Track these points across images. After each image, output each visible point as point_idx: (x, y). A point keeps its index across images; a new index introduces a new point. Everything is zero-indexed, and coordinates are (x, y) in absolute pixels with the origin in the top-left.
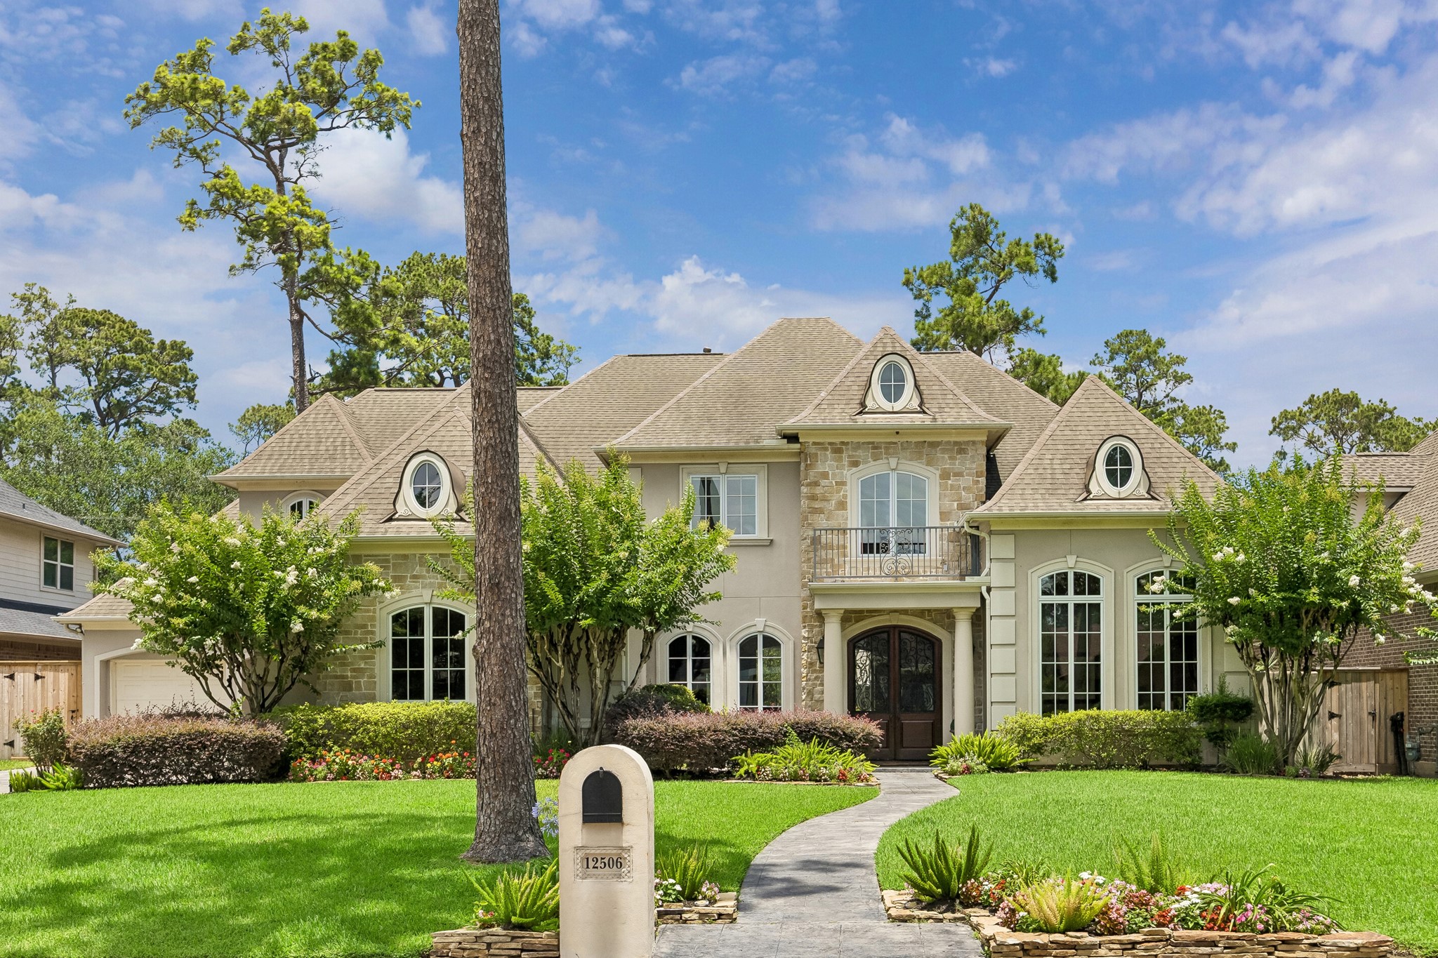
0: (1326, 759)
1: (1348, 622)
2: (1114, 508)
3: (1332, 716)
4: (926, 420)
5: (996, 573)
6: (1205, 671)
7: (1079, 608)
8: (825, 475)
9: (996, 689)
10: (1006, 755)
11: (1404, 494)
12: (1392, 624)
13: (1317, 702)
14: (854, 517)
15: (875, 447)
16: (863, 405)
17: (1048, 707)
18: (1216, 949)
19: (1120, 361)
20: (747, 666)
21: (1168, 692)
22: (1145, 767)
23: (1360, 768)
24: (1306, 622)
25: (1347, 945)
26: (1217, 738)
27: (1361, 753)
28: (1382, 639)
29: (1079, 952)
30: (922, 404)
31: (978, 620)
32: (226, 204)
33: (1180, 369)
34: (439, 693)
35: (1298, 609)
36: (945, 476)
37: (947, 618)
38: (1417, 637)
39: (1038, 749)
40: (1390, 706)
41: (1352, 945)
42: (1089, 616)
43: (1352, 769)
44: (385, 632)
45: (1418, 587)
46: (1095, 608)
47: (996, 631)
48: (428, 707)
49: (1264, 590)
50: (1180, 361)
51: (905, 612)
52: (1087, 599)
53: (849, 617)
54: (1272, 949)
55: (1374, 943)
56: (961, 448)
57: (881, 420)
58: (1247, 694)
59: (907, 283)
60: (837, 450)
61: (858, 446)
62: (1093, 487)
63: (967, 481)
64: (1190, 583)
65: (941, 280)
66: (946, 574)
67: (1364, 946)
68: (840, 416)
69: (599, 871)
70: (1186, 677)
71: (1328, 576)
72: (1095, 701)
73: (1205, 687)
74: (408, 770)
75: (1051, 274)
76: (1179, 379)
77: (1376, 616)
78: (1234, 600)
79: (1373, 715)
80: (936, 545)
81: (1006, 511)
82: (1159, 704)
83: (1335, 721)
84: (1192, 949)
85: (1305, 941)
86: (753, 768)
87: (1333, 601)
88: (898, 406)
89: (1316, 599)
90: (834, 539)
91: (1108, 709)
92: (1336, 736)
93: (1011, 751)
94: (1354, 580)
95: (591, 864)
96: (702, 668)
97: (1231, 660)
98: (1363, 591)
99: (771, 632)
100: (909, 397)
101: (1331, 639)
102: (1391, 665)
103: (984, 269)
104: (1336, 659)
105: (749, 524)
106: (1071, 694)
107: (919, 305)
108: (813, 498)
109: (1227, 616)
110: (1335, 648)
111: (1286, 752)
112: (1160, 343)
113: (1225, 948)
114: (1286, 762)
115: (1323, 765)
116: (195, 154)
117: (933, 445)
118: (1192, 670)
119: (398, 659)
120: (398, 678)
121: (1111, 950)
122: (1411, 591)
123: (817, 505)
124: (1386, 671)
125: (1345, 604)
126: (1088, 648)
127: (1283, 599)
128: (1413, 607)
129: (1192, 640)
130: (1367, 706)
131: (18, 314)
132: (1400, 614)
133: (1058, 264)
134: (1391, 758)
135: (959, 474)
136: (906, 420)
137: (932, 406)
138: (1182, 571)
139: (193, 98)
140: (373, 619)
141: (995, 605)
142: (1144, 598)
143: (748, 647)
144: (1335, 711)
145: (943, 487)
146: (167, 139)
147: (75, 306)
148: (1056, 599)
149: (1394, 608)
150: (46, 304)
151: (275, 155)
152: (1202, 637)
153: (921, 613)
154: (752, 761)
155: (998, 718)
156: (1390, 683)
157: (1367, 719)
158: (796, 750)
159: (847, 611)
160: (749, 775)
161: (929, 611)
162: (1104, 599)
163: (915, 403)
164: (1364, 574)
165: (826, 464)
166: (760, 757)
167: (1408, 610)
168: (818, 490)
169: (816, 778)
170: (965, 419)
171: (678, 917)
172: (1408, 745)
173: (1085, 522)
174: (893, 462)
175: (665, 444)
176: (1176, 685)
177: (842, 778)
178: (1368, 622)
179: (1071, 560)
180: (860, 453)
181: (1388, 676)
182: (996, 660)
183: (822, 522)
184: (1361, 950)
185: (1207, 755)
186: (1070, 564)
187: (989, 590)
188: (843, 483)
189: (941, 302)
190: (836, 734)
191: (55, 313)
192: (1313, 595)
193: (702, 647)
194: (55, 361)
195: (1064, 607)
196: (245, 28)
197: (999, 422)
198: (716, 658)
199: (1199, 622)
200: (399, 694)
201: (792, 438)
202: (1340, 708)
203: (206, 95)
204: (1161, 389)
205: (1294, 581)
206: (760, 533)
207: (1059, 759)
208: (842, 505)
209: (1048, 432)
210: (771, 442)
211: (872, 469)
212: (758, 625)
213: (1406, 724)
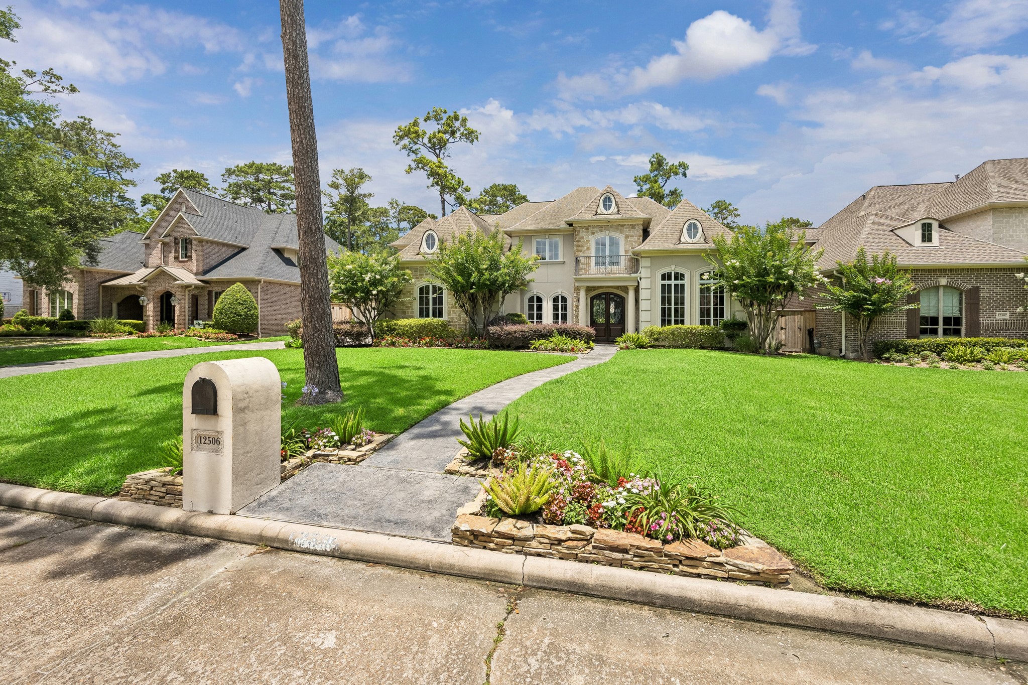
0: (779, 346)
1: (788, 291)
2: (690, 247)
3: (782, 329)
4: (619, 216)
5: (644, 272)
6: (727, 310)
7: (676, 285)
8: (582, 238)
9: (643, 316)
10: (643, 342)
11: (815, 243)
12: (807, 292)
13: (775, 322)
14: (593, 252)
15: (601, 227)
16: (597, 212)
17: (664, 322)
18: (627, 556)
19: (716, 211)
20: (556, 308)
21: (712, 318)
22: (702, 348)
23: (794, 350)
24: (769, 290)
25: (747, 568)
26: (731, 337)
27: (795, 344)
28: (802, 298)
29: (516, 542)
30: (618, 211)
31: (637, 290)
32: (420, 165)
33: (736, 213)
34: (434, 315)
35: (765, 285)
36: (627, 237)
37: (625, 289)
38: (820, 297)
39: (657, 340)
40: (808, 325)
41: (752, 570)
42: (680, 289)
43: (790, 350)
44: (417, 294)
45: (821, 276)
46: (683, 286)
47: (643, 294)
48: (431, 320)
49: (749, 277)
50: (736, 210)
51: (611, 287)
52: (679, 282)
53: (589, 289)
54: (677, 563)
55: (775, 570)
56: (633, 227)
57: (602, 217)
58: (745, 320)
59: (635, 181)
60: (587, 229)
61: (594, 227)
62: (682, 239)
63: (635, 239)
64: (721, 275)
65: (646, 179)
66: (627, 274)
67: (764, 572)
68: (588, 216)
69: (206, 446)
70: (719, 313)
71: (778, 270)
72: (682, 322)
73: (727, 316)
74: (414, 343)
75: (685, 175)
76: (736, 216)
77: (801, 289)
78: (736, 282)
79: (800, 329)
80: (623, 262)
81: (647, 248)
82: (708, 323)
83: (783, 331)
84: (607, 552)
85: (709, 559)
86: (537, 346)
87: (780, 281)
88: (609, 212)
89: (772, 280)
90: (586, 261)
91: (687, 325)
92: (784, 337)
93: (646, 340)
94: (791, 272)
95: (203, 441)
96: (540, 308)
97: (738, 306)
98: (794, 278)
99: (564, 295)
100: (613, 208)
101: (779, 297)
102: (808, 309)
103: (661, 176)
104: (783, 306)
105: (556, 257)
106: (673, 318)
107: (639, 188)
108: (578, 246)
109: (735, 288)
110: (783, 301)
111: (760, 344)
112: (730, 204)
113: (635, 556)
114: (760, 348)
115: (777, 348)
116: (413, 152)
117: (622, 226)
118: (722, 310)
119: (421, 304)
120: (421, 310)
121: (541, 543)
122: (818, 277)
123: (579, 249)
124: (805, 311)
125: (786, 282)
126: (680, 301)
127: (759, 281)
128: (818, 285)
129: (722, 298)
130: (797, 325)
131: (389, 207)
132: (812, 287)
133: (687, 172)
134: (808, 346)
135: (632, 236)
136: (612, 217)
137: (622, 212)
138: (717, 271)
139: (409, 133)
140: (413, 289)
141: (643, 284)
142: (702, 282)
143: (555, 300)
144: (783, 327)
145: (626, 241)
146: (404, 147)
147: (405, 205)
148: (666, 282)
149: (810, 285)
150: (397, 204)
151: (437, 151)
152: (726, 296)
153: (617, 288)
154: (536, 343)
155: (644, 327)
156: (808, 316)
157: (797, 331)
158: (556, 339)
159: (588, 287)
160: (535, 348)
161: (620, 287)
162: (686, 282)
163: (616, 211)
164: (795, 270)
165: (583, 234)
166: (541, 341)
167: (815, 286)
168: (580, 243)
169: (562, 350)
170: (634, 215)
171: (326, 458)
172: (815, 342)
173: (678, 253)
174: (607, 232)
175: (526, 228)
176: (715, 315)
177: (573, 350)
178: (797, 291)
179: (673, 267)
180: (595, 229)
181: (807, 313)
182: (643, 305)
183: (581, 254)
184: (761, 575)
185: (727, 343)
186: (672, 269)
187: (640, 279)
188: (589, 241)
189: (646, 187)
190: (575, 333)
191: (400, 207)
192: (771, 279)
193: (539, 300)
194: (400, 221)
195: (670, 285)
196: (429, 113)
197: (647, 216)
198: (544, 304)
199: (725, 290)
200: (421, 315)
201: (571, 225)
202: (786, 325)
203: (413, 133)
204: (729, 220)
205: (763, 273)
206: (560, 259)
207: (666, 343)
208: (589, 249)
209: (666, 219)
210: (563, 226)
211: (600, 235)
212: (559, 292)
213: (814, 332)
